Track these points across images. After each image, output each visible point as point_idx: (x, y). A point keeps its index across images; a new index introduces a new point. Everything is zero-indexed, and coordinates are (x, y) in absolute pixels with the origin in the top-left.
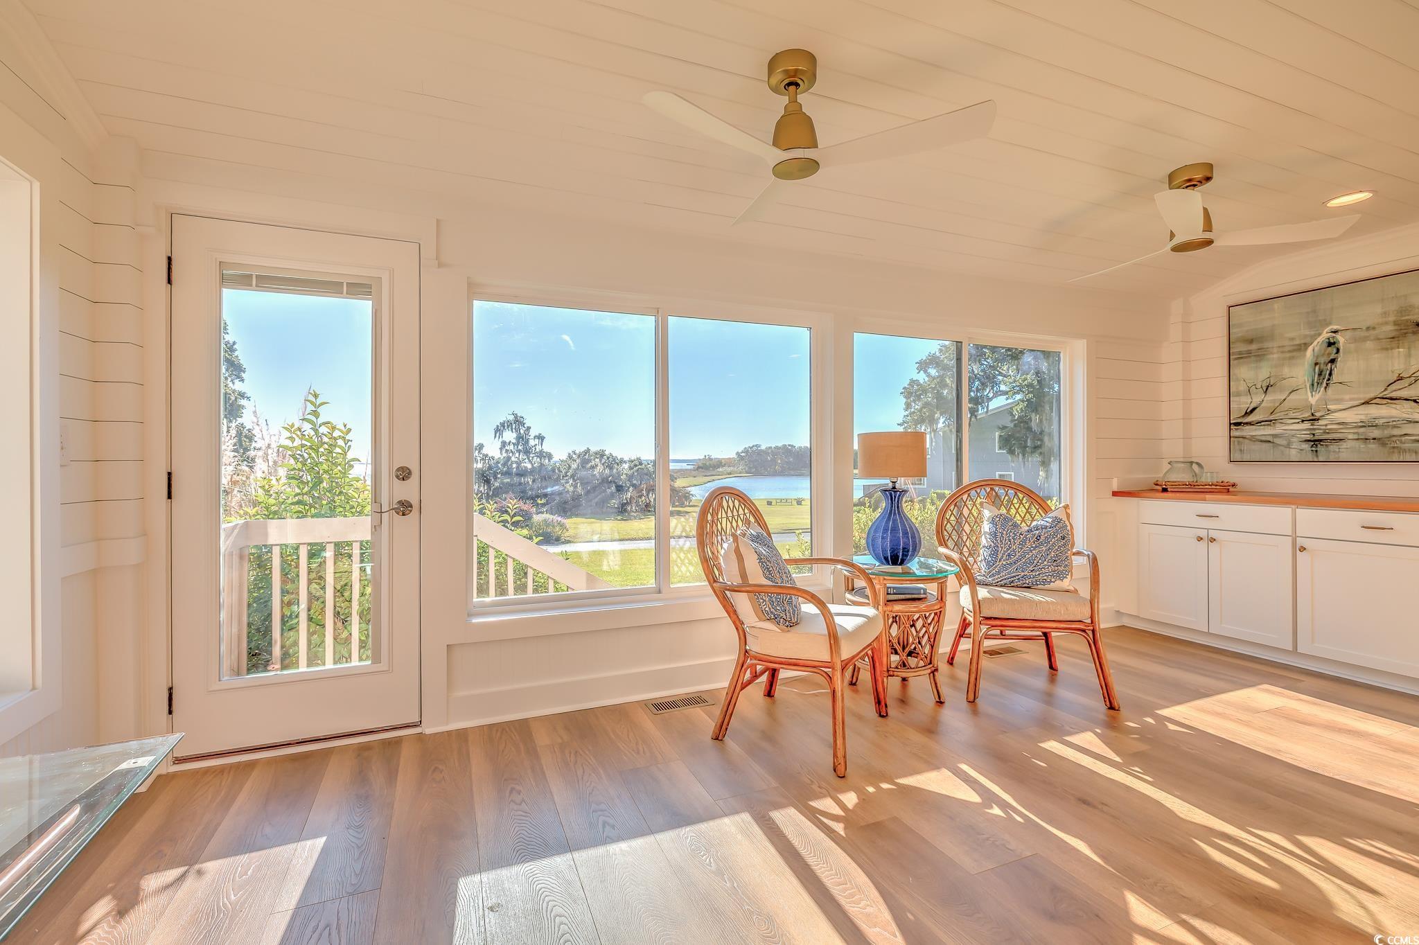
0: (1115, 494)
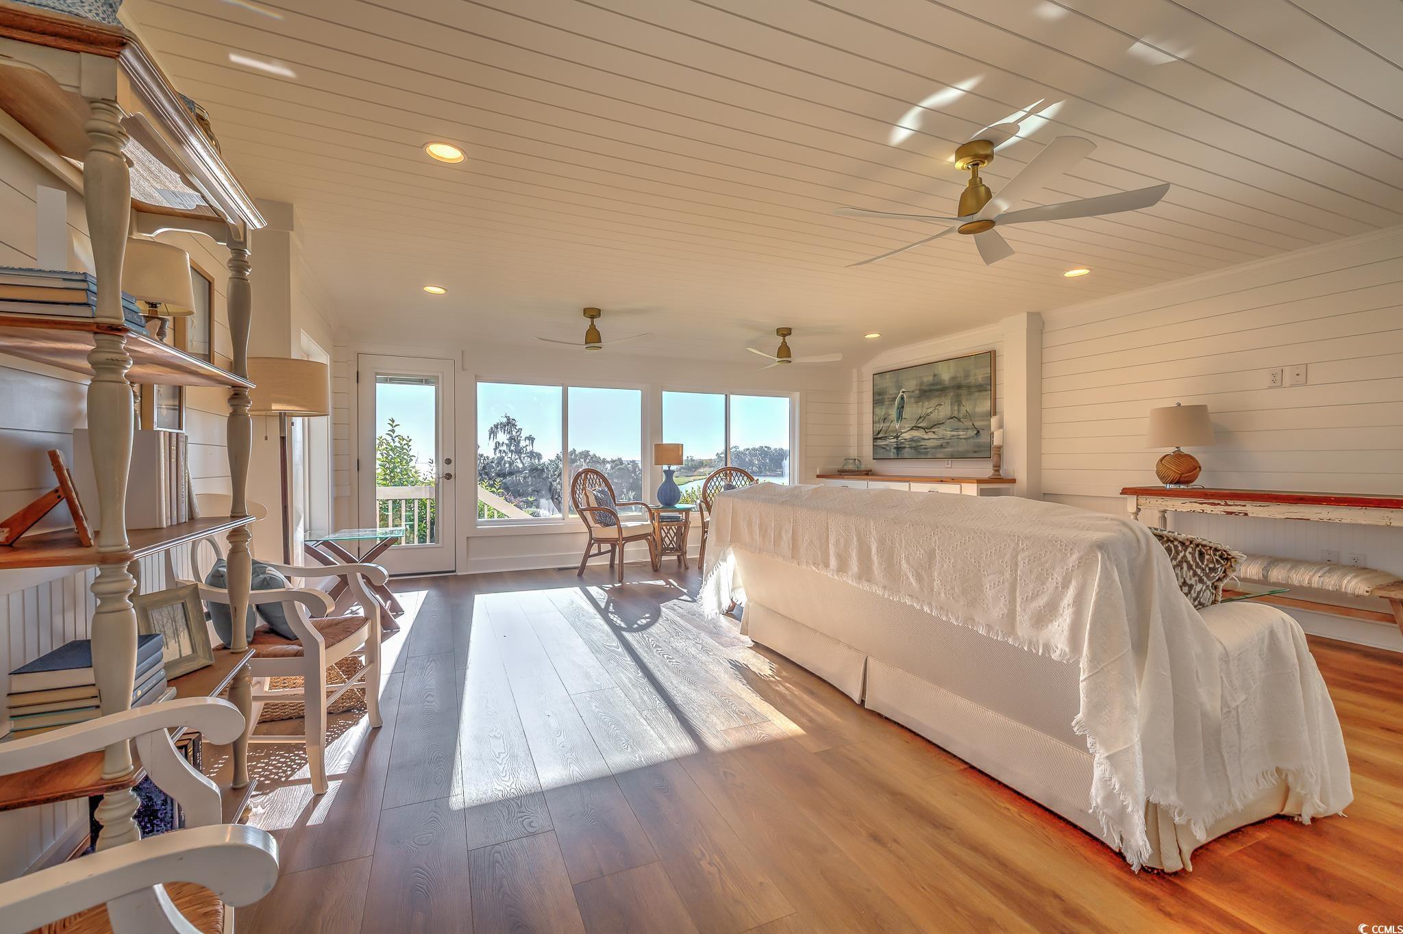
0: (818, 476)
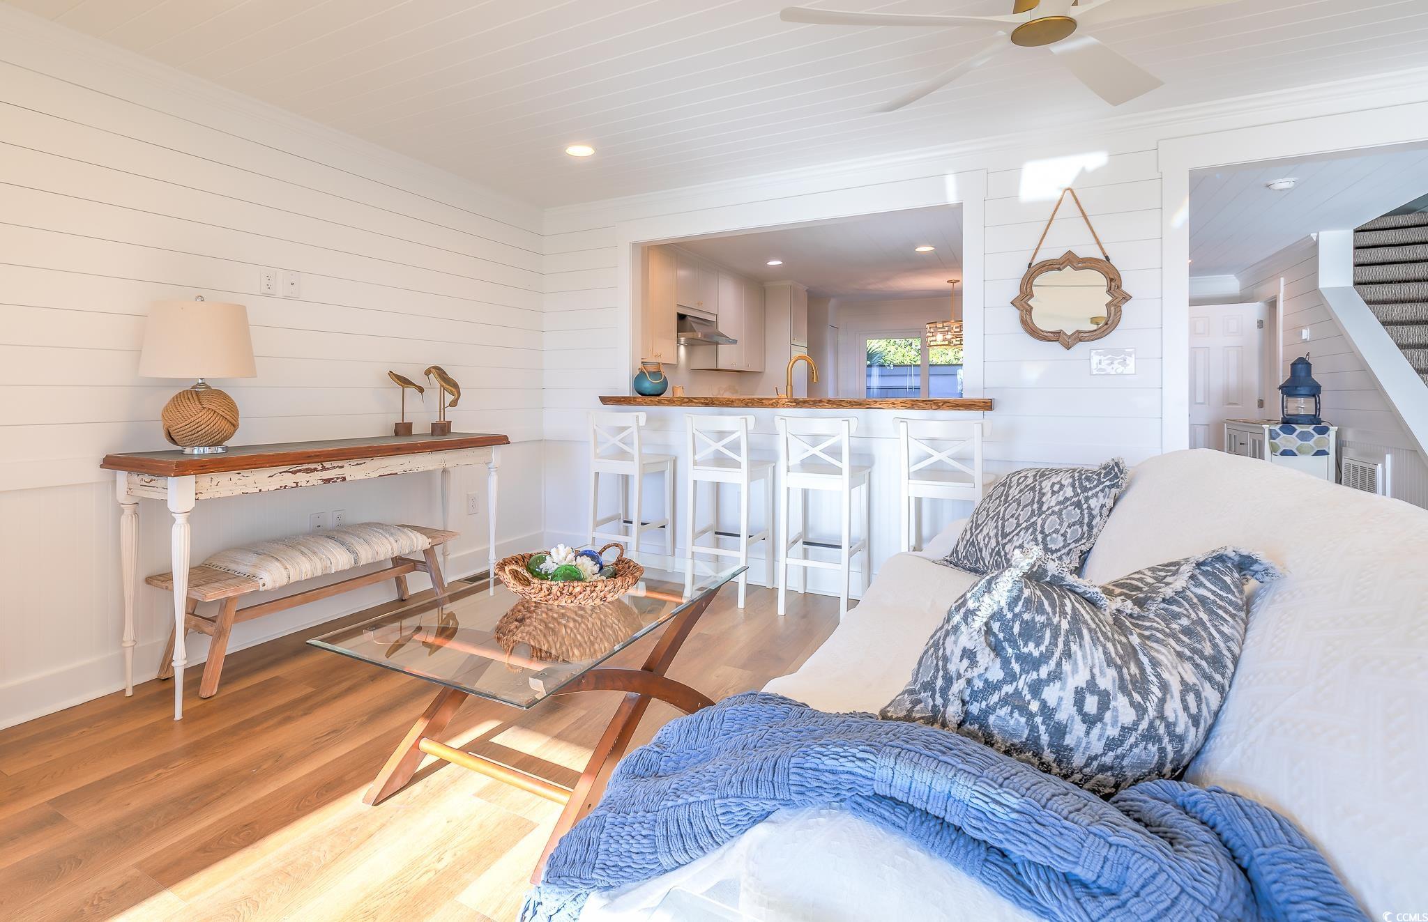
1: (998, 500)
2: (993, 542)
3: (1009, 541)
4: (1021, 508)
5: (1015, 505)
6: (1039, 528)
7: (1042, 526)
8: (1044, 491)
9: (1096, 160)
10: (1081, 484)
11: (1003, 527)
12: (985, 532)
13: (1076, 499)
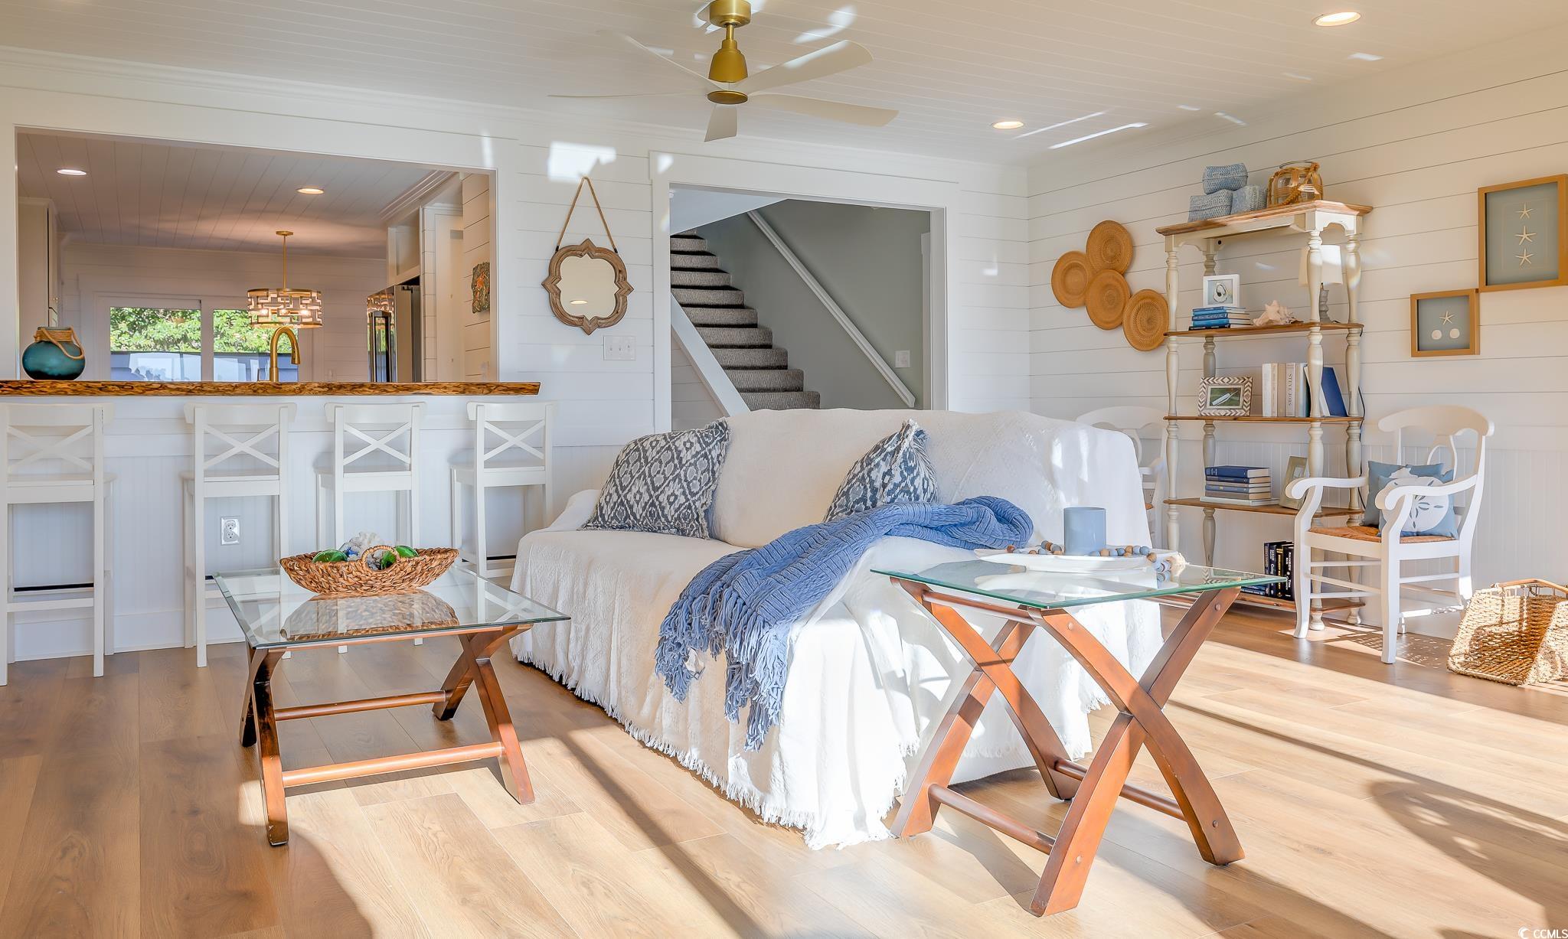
1: (639, 463)
2: (646, 497)
3: (661, 492)
4: (663, 465)
5: (657, 463)
6: (683, 478)
7: (685, 476)
8: (679, 449)
9: (607, 155)
10: (704, 440)
11: (653, 483)
12: (634, 490)
13: (703, 452)
